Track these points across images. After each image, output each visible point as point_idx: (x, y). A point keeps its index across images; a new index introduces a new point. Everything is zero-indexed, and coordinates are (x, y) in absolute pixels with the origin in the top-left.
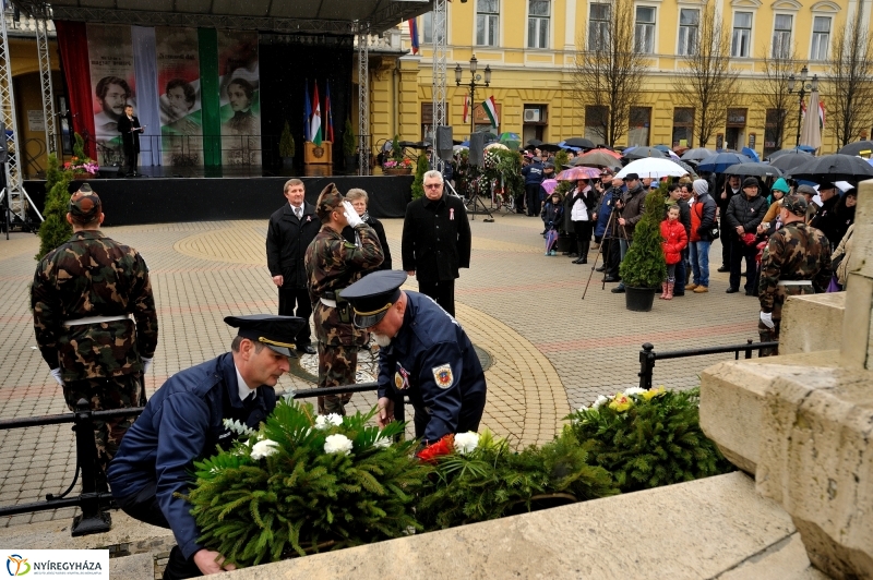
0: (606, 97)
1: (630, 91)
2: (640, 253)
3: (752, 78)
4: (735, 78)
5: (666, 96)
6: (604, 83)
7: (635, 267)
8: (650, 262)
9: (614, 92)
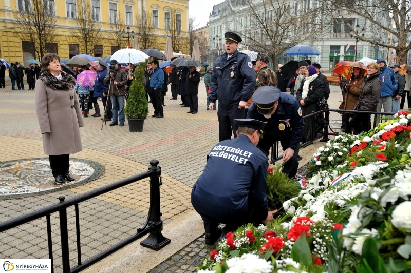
0: (36, 37)
1: (48, 35)
2: (136, 101)
3: (106, 31)
4: (99, 31)
5: (64, 38)
6: (35, 29)
7: (134, 108)
8: (141, 105)
9: (40, 34)
